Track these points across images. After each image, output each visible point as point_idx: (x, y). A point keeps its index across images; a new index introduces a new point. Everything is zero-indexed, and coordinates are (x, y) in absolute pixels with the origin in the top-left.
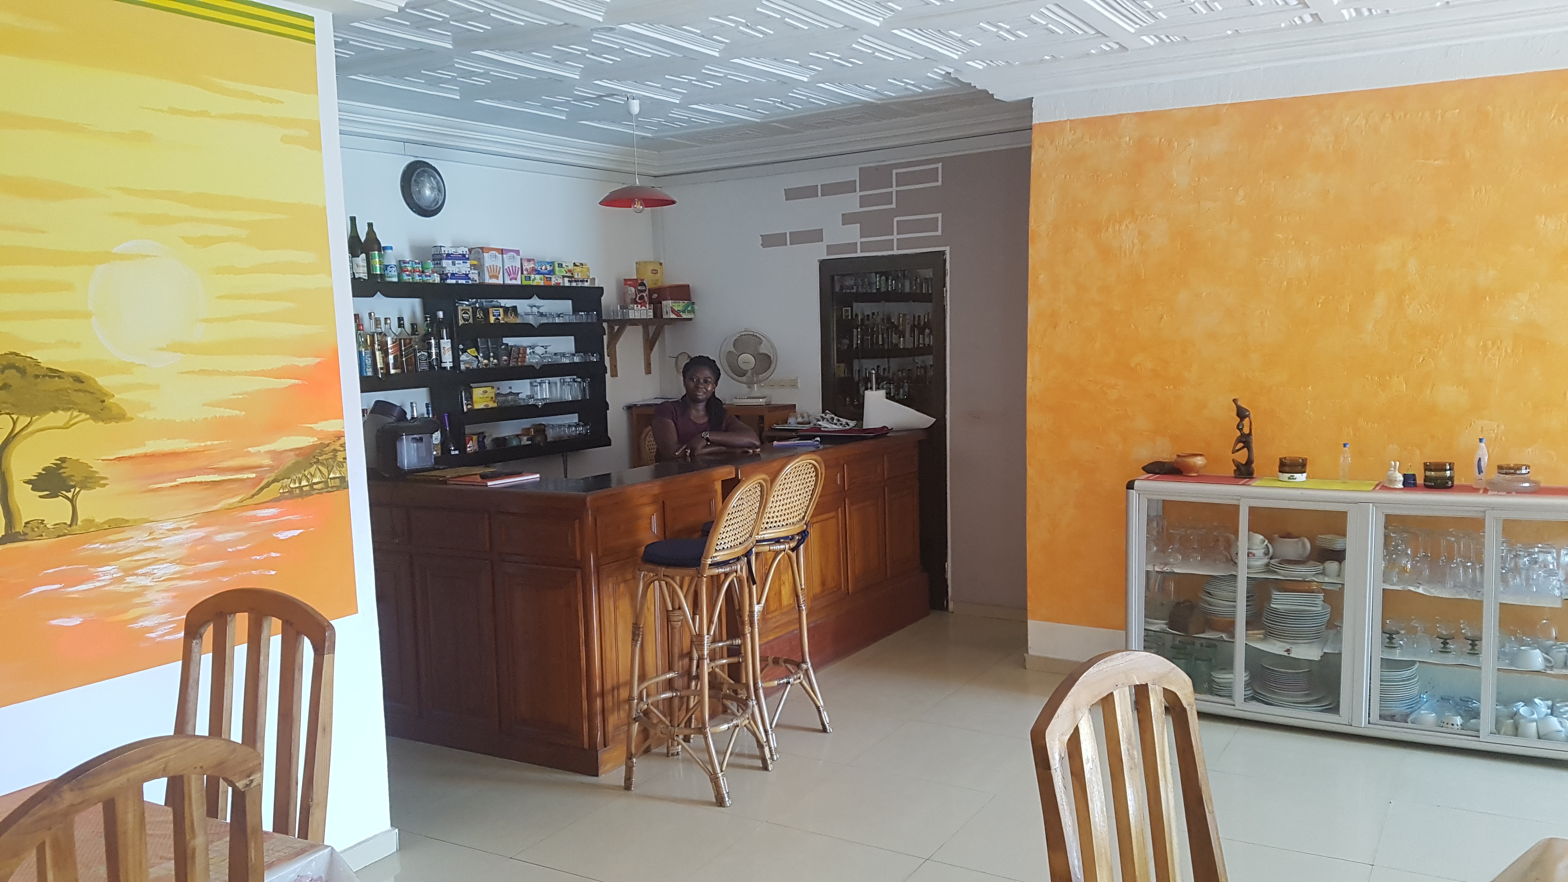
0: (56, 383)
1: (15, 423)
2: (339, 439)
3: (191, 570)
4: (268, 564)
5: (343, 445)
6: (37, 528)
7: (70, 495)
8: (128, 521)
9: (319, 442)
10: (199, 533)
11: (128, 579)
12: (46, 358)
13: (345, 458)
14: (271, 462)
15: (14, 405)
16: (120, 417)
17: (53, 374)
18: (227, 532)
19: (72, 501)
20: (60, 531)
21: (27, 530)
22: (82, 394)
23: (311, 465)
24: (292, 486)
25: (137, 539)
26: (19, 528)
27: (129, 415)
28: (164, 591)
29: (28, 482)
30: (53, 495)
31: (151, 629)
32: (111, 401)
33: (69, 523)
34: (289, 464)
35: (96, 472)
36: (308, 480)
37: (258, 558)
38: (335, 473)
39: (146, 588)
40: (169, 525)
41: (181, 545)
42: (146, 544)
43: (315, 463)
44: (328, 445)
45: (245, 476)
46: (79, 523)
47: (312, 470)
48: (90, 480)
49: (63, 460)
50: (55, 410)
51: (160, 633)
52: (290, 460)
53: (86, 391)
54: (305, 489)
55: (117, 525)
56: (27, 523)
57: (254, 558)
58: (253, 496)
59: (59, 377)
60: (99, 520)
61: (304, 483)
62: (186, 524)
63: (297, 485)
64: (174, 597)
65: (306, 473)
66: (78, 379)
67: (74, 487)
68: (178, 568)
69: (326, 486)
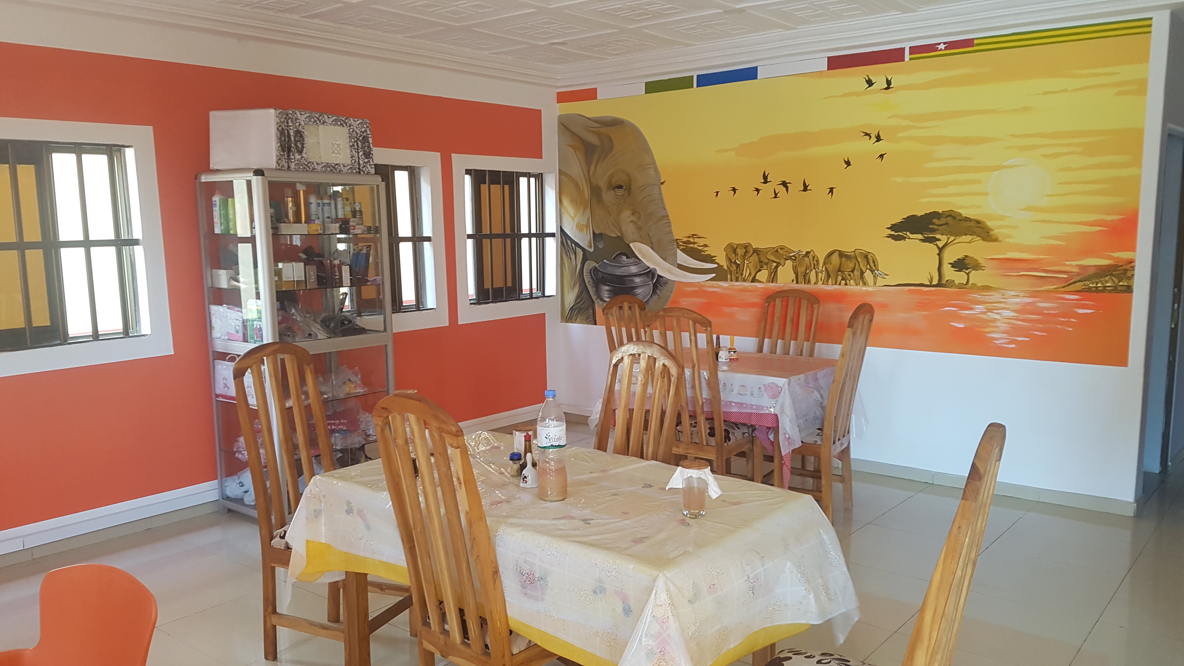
0: (969, 224)
1: (948, 238)
2: (1131, 262)
3: (1022, 317)
4: (1068, 324)
5: (1133, 268)
6: (950, 283)
7: (967, 272)
8: (993, 287)
9: (1114, 264)
10: (1029, 300)
11: (989, 314)
12: (965, 213)
13: (1133, 275)
15: (949, 232)
16: (996, 240)
17: (967, 219)
18: (1046, 302)
19: (968, 274)
20: (961, 286)
21: (947, 283)
22: (979, 229)
23: (1107, 276)
24: (1091, 285)
25: (996, 296)
26: (944, 282)
27: (1000, 239)
28: (1006, 323)
29: (950, 264)
30: (960, 271)
31: (997, 339)
32: (993, 232)
33: (965, 283)
34: (1091, 273)
35: (980, 263)
36: (1102, 284)
37: (1062, 319)
38: (1123, 282)
39: (996, 320)
40: (1013, 293)
41: (1018, 303)
42: (1000, 300)
43: (1110, 275)
44: (1122, 266)
46: (970, 284)
47: (1107, 278)
48: (977, 266)
49: (966, 256)
50: (966, 235)
51: (1001, 342)
52: (1092, 272)
53: (981, 228)
54: (1099, 288)
55: (987, 288)
56: (947, 280)
58: (1064, 287)
59: (970, 221)
60: (979, 285)
61: (1099, 285)
62: (1022, 294)
63: (1095, 285)
64: (1011, 328)
65: (1102, 279)
66: (978, 222)
67: (969, 268)
68: (1015, 314)
69: (1115, 289)
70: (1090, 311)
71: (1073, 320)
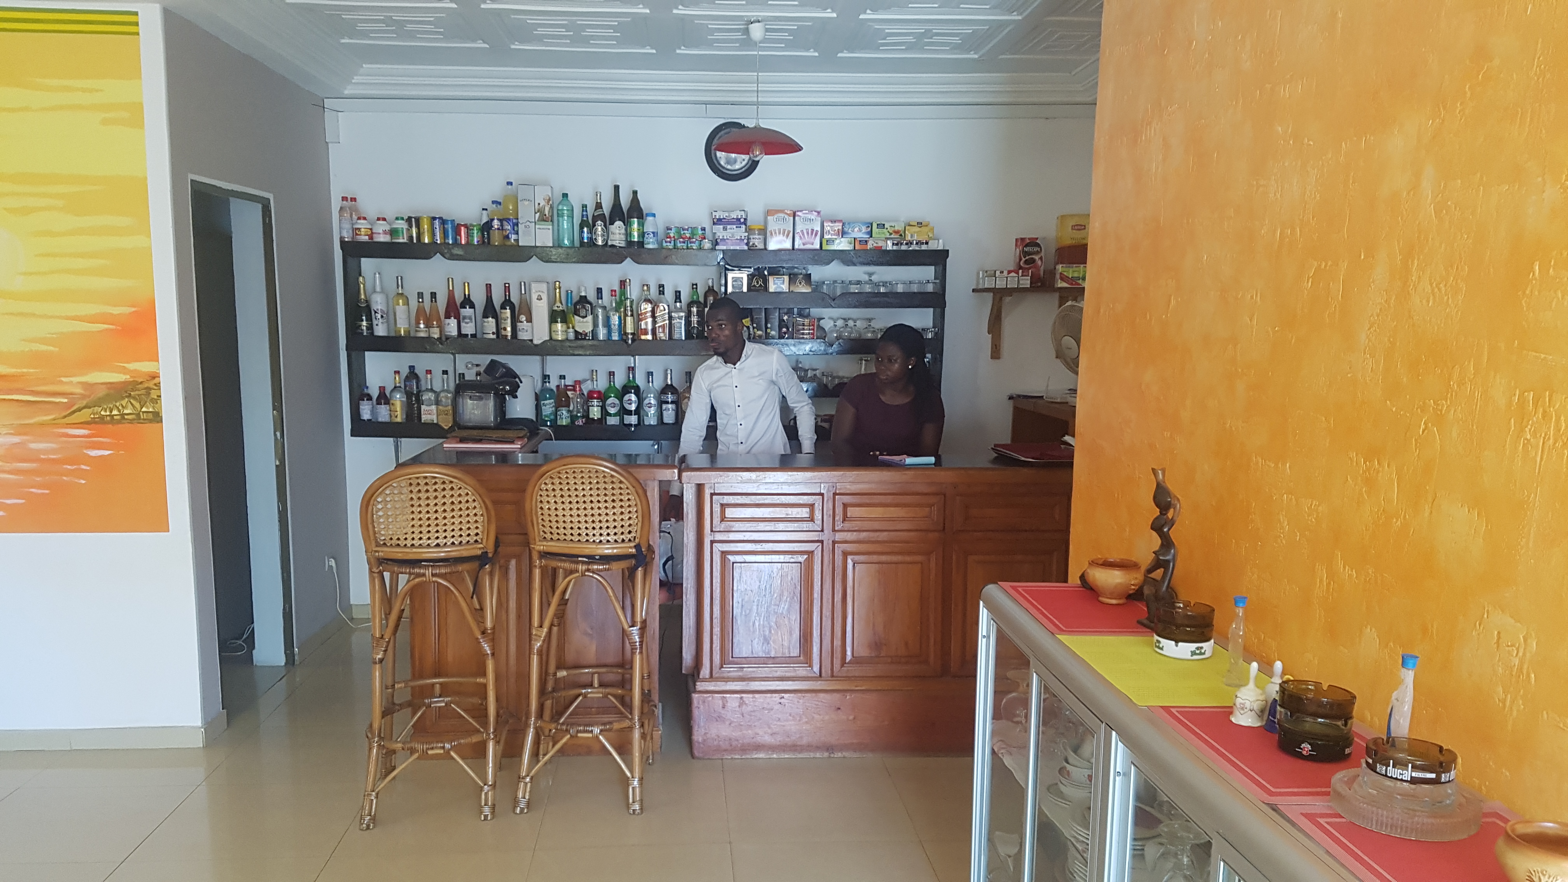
2: (154, 378)
5: (158, 385)
9: (131, 380)
13: (159, 396)
14: (82, 392)
23: (123, 398)
24: (103, 413)
34: (101, 395)
36: (119, 411)
37: (69, 467)
38: (147, 407)
43: (126, 397)
44: (141, 383)
45: (57, 400)
47: (124, 402)
52: (102, 392)
54: (115, 417)
57: (65, 466)
58: (65, 417)
61: (115, 412)
63: (108, 413)
65: (118, 404)
69: (138, 418)
70: (107, 453)
71: (83, 467)
